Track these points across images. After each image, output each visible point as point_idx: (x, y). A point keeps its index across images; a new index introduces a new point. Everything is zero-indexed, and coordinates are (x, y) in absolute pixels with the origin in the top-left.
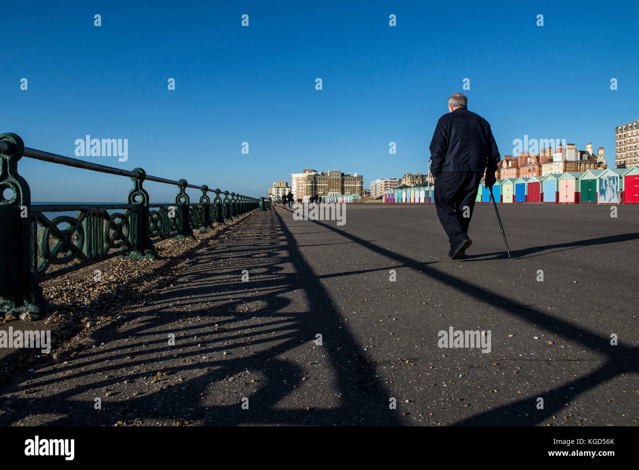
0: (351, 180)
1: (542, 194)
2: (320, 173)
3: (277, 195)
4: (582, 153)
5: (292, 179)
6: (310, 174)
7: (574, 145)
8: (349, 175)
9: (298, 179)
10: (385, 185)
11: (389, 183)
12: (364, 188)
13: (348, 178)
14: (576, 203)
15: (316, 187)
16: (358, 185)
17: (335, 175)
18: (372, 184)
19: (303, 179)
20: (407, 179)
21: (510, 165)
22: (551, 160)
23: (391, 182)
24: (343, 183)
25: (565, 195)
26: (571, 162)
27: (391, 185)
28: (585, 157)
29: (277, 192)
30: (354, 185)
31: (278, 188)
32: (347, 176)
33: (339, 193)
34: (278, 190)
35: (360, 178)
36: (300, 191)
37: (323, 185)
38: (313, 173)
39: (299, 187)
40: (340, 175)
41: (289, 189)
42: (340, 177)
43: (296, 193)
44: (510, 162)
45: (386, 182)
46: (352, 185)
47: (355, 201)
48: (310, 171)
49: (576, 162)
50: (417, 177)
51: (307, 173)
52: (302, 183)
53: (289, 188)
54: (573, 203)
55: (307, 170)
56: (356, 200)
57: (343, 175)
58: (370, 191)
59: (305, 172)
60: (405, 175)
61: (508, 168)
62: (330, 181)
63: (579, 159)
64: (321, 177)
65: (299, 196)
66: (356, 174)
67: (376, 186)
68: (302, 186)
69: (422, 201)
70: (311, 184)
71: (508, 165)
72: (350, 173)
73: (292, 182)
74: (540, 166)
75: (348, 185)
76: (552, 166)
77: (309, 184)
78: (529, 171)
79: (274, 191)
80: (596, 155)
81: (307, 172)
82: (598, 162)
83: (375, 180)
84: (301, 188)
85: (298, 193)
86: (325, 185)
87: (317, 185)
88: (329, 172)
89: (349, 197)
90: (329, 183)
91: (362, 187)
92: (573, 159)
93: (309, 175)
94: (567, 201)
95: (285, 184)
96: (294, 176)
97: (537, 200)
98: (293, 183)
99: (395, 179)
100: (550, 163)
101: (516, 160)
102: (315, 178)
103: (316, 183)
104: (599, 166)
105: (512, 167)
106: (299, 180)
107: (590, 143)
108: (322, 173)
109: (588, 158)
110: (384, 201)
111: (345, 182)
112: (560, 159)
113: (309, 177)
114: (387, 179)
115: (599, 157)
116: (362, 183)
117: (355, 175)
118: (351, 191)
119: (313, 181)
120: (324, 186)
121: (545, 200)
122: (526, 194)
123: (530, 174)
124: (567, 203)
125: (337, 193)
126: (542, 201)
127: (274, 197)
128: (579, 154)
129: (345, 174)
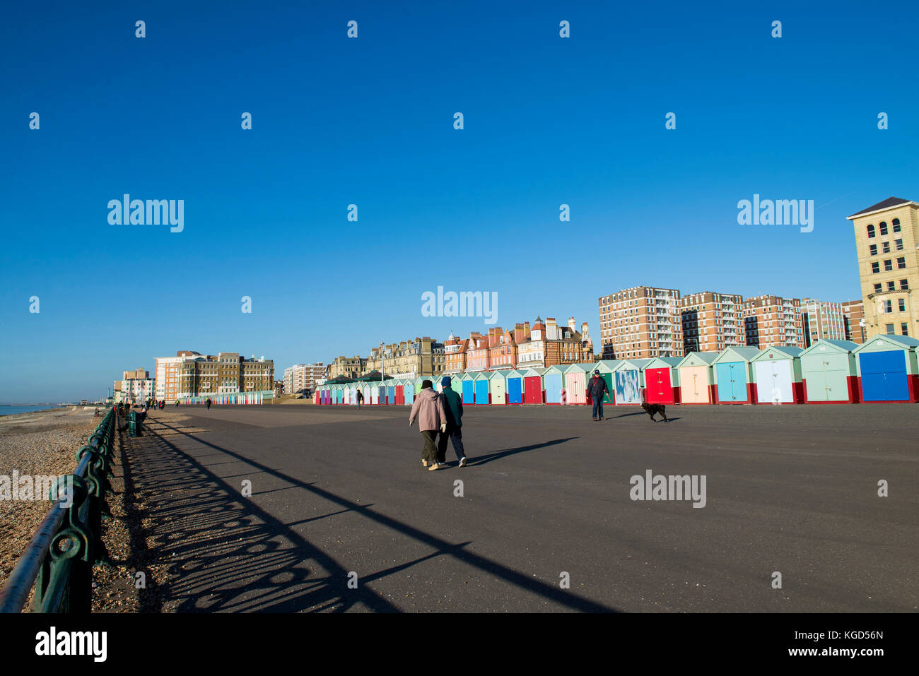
0: (255, 367)
1: (544, 393)
2: (205, 357)
3: (129, 391)
4: (565, 329)
5: (157, 366)
6: (189, 358)
7: (554, 319)
8: (252, 360)
9: (167, 367)
10: (307, 373)
11: (312, 370)
12: (275, 379)
13: (250, 364)
14: (588, 404)
15: (198, 379)
16: (266, 375)
17: (229, 360)
18: (287, 372)
19: (176, 365)
20: (339, 364)
21: (478, 346)
22: (529, 340)
23: (315, 369)
24: (242, 371)
25: (574, 394)
26: (552, 341)
27: (315, 373)
28: (568, 334)
29: (129, 386)
30: (260, 375)
31: (132, 380)
32: (248, 361)
33: (236, 387)
34: (132, 384)
35: (269, 364)
36: (171, 385)
37: (209, 375)
38: (194, 357)
39: (169, 378)
40: (237, 360)
41: (151, 382)
42: (237, 362)
43: (163, 388)
44: (478, 341)
45: (307, 369)
46: (256, 375)
47: (267, 402)
48: (188, 354)
49: (558, 342)
50: (353, 362)
51: (184, 358)
52: (175, 372)
53: (150, 379)
54: (585, 404)
55: (183, 352)
56: (268, 400)
57: (242, 359)
58: (283, 382)
59: (179, 354)
60: (336, 359)
61: (476, 349)
62: (221, 369)
63: (561, 338)
64: (207, 362)
65: (168, 393)
66: (262, 358)
67: (292, 376)
68: (175, 378)
69: (375, 401)
70: (189, 375)
71: (476, 345)
72: (253, 357)
73: (157, 370)
74: (516, 347)
75: (249, 375)
76: (530, 347)
77: (186, 375)
78: (503, 353)
79: (124, 385)
80: (580, 332)
81: (184, 355)
82: (582, 341)
83: (291, 366)
84: (172, 380)
85: (167, 389)
86: (213, 375)
87: (201, 375)
88: (220, 354)
89: (256, 396)
90: (220, 372)
91: (271, 377)
92: (555, 338)
93: (187, 360)
94: (577, 402)
95: (144, 374)
96: (162, 361)
97: (537, 401)
98: (159, 373)
99: (321, 365)
100: (526, 342)
101: (486, 338)
102: (196, 364)
103: (198, 372)
104: (584, 347)
105: (480, 348)
106: (169, 368)
107: (573, 318)
108: (209, 357)
109: (572, 335)
110: (314, 402)
111: (245, 369)
112: (539, 337)
113: (187, 364)
114: (309, 364)
115: (583, 335)
116: (272, 371)
117: (262, 360)
118: (255, 384)
119: (193, 370)
120: (212, 378)
121: (548, 401)
122: (523, 392)
123: (505, 357)
124: (577, 404)
125: (232, 387)
126: (544, 401)
127: (125, 394)
128: (561, 331)
129: (245, 358)
